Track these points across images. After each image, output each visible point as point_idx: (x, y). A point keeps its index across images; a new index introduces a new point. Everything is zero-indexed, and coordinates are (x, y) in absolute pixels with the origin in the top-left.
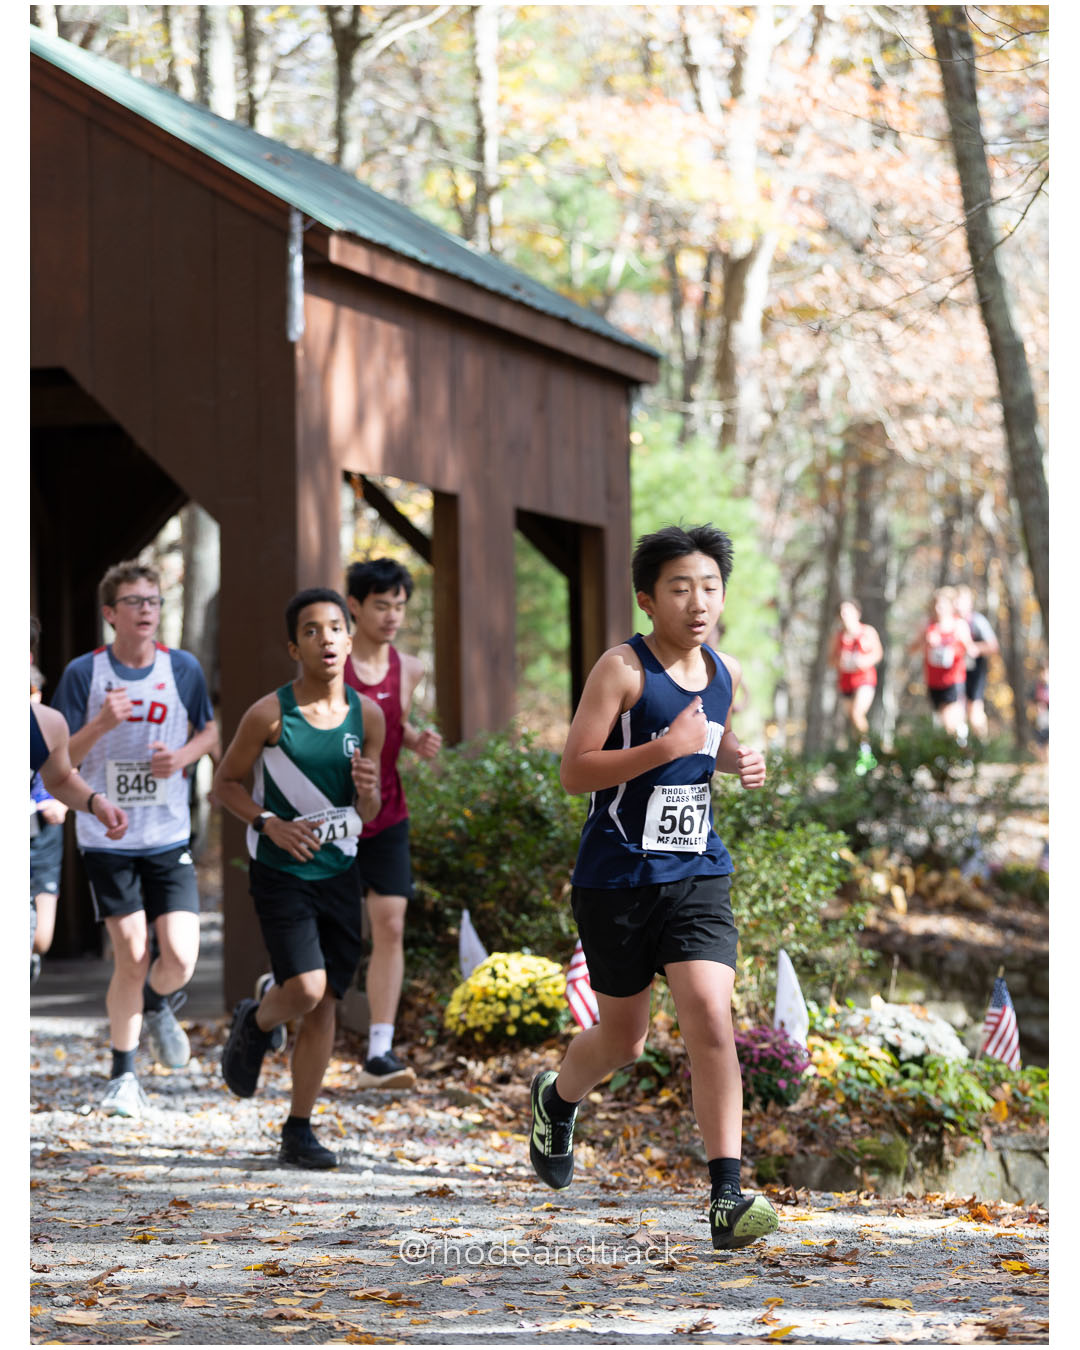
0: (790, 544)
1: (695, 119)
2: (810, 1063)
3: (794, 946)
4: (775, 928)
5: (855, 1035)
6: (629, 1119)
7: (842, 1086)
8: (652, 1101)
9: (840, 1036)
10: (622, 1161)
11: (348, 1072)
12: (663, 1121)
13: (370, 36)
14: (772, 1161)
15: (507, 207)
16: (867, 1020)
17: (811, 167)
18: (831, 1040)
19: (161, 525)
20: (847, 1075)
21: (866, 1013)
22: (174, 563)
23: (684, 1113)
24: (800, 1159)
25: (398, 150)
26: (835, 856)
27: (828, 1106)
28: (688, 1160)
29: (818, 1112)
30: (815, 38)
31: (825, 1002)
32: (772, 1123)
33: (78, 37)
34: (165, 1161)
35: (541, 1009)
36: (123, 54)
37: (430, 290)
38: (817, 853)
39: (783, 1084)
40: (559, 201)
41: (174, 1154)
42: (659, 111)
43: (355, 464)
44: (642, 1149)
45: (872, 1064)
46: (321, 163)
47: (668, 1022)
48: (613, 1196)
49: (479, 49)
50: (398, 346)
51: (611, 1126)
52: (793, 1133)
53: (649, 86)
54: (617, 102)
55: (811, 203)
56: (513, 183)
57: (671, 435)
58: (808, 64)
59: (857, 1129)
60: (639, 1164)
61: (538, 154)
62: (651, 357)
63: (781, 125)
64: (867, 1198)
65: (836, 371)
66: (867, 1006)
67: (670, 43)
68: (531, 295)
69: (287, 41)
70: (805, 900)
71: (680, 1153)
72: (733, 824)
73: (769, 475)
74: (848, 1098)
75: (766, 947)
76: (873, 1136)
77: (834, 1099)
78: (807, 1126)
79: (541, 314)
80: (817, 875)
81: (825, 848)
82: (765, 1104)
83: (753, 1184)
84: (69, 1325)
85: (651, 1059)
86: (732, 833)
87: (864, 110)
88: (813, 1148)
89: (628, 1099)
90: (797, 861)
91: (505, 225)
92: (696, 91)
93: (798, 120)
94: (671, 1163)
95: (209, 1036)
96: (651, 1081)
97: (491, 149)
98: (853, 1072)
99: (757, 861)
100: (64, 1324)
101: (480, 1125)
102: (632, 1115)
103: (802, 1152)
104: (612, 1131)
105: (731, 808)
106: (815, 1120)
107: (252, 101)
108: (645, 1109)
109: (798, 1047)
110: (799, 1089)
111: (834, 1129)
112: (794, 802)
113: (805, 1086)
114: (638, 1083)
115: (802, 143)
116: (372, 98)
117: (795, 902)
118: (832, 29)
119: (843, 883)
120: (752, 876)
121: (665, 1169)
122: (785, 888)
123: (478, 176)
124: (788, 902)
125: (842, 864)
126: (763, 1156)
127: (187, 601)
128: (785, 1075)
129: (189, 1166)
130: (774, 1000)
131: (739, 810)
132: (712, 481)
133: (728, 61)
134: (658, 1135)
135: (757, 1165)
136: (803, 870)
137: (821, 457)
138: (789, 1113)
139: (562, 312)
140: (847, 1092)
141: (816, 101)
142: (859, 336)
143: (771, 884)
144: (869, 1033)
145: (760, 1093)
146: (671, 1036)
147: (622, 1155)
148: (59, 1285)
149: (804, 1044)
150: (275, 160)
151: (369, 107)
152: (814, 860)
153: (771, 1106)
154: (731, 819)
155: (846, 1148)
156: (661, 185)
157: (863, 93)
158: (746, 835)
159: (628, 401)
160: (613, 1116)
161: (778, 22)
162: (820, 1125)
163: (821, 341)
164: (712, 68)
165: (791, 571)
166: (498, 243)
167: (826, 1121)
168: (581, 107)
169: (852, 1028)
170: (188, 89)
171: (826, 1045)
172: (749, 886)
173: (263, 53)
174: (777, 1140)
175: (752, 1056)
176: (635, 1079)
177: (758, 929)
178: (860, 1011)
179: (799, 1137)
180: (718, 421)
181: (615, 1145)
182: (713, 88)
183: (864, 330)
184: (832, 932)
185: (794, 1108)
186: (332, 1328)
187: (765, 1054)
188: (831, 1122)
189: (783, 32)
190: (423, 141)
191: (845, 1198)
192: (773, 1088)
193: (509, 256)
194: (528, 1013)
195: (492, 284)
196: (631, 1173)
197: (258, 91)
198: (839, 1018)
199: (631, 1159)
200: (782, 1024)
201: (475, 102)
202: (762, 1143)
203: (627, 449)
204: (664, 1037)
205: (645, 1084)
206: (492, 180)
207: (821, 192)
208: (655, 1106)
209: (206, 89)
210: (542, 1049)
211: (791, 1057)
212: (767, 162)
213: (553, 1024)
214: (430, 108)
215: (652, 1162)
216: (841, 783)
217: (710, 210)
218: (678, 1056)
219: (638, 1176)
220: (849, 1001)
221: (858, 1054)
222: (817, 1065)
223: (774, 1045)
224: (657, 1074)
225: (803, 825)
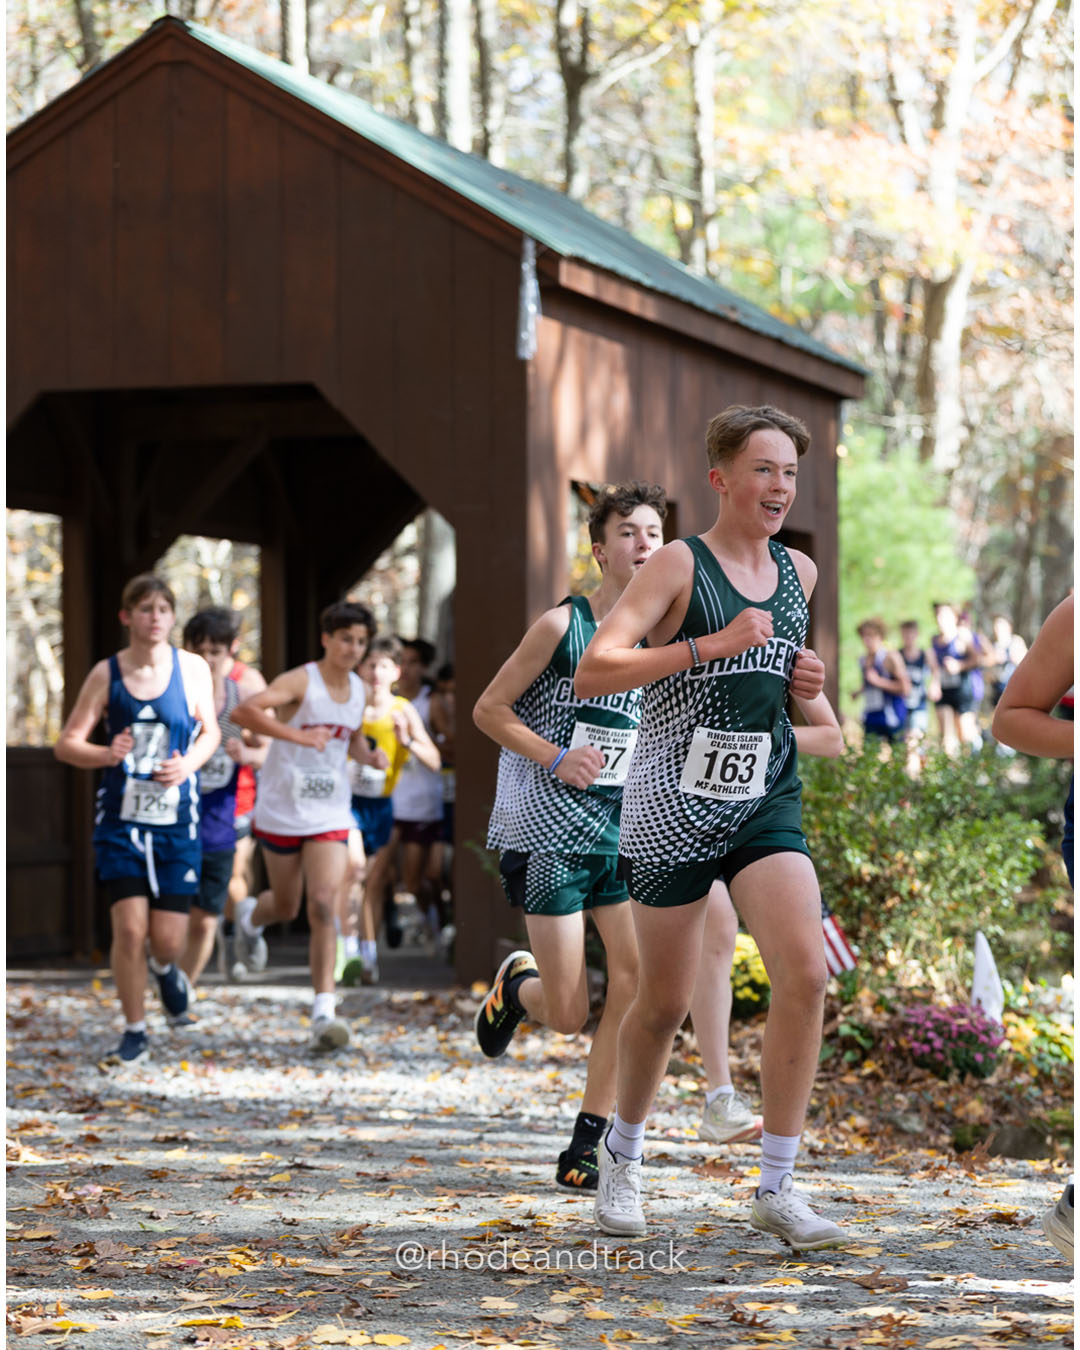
0: (984, 551)
1: (899, 150)
2: (1005, 1038)
3: (992, 929)
4: (973, 911)
5: (1048, 1012)
6: (834, 1089)
7: (1035, 1060)
8: (856, 1072)
9: (1033, 1013)
10: (828, 1128)
11: (572, 1042)
12: (866, 1091)
13: (597, 75)
14: (969, 1129)
15: (722, 232)
16: (1059, 998)
17: (1009, 197)
18: (1025, 1016)
19: (399, 530)
20: (1040, 1050)
21: (1058, 991)
22: (411, 565)
23: (886, 1084)
24: (994, 1128)
25: (621, 180)
26: (1030, 843)
27: (1022, 1079)
28: (889, 1128)
29: (1012, 1084)
30: (1014, 75)
31: (1018, 981)
32: (970, 1094)
33: (324, 76)
34: (402, 1122)
35: (753, 984)
36: (366, 90)
37: (649, 310)
38: (1013, 841)
39: (979, 1057)
40: (771, 227)
41: (412, 1117)
42: (867, 142)
43: (579, 474)
44: (846, 1117)
45: (1064, 1040)
46: (551, 193)
47: (871, 998)
48: (821, 1160)
49: (697, 84)
50: (620, 363)
51: (818, 1095)
52: (988, 1103)
53: (855, 120)
54: (827, 135)
55: (1010, 232)
56: (729, 212)
57: (874, 449)
58: (1007, 98)
59: (1049, 1101)
60: (844, 1131)
61: (753, 185)
62: (858, 375)
63: (981, 156)
64: (1060, 1166)
65: (1030, 388)
66: (1058, 985)
67: (877, 81)
68: (746, 315)
69: (520, 78)
70: (1001, 885)
71: (882, 1121)
72: (934, 814)
73: (967, 486)
74: (1041, 1072)
75: (964, 928)
76: (1064, 1107)
77: (1027, 1072)
78: (1002, 1098)
79: (755, 334)
80: (1013, 862)
81: (1020, 836)
82: (962, 1076)
83: (951, 1151)
84: (318, 1275)
85: (856, 1033)
86: (932, 820)
87: (1059, 142)
88: (1008, 1118)
89: (834, 1070)
90: (994, 848)
91: (722, 249)
92: (901, 123)
93: (997, 151)
94: (874, 1131)
95: (442, 1006)
96: (854, 1054)
97: (708, 180)
98: (1045, 1047)
99: (956, 848)
100: (312, 1274)
101: (695, 1093)
102: (836, 1084)
103: (997, 1122)
104: (819, 1099)
105: (932, 798)
106: (1009, 1092)
107: (487, 134)
108: (850, 1079)
109: (994, 1023)
110: (995, 1063)
111: (1028, 1101)
112: (991, 792)
113: (1000, 1060)
114: (843, 1055)
115: (999, 173)
116: (598, 132)
117: (992, 886)
118: (1030, 65)
119: (1037, 870)
120: (951, 862)
121: (868, 1136)
122: (982, 873)
123: (695, 205)
124: (986, 887)
125: (1036, 852)
126: (960, 1125)
127: (422, 601)
128: (982, 1049)
129: (424, 1127)
130: (972, 979)
131: (940, 801)
132: (914, 493)
133: (931, 96)
134: (861, 1104)
135: (954, 1134)
136: (999, 856)
137: (1015, 468)
138: (988, 1085)
139: (775, 332)
140: (1040, 1065)
141: (1014, 134)
142: (1053, 355)
143: (970, 871)
144: (1060, 1010)
145: (958, 1066)
146: (875, 1011)
147: (828, 1122)
148: (307, 1237)
149: (999, 1019)
150: (509, 190)
151: (595, 140)
152: (1010, 847)
153: (969, 1078)
154: (931, 809)
155: (1038, 1119)
156: (866, 213)
157: (1058, 124)
158: (944, 823)
159: (836, 415)
160: (820, 1086)
161: (978, 59)
162: (1014, 1097)
163: (1017, 359)
164: (916, 103)
165: (985, 575)
166: (714, 268)
167: (1019, 1093)
168: (794, 141)
169: (1045, 1006)
170: (427, 123)
171: (1021, 1022)
172: (949, 871)
173: (497, 90)
174: (973, 1110)
175: (950, 1031)
176: (840, 1052)
177: (956, 911)
178: (1053, 990)
179: (995, 1108)
180: (918, 433)
181: (821, 1113)
182: (916, 120)
183: (1057, 349)
184: (1026, 916)
185: (991, 1080)
186: (562, 1282)
187: (962, 1030)
188: (1025, 1095)
189: (983, 68)
190: (644, 170)
191: (1040, 1166)
192: (971, 1062)
193: (726, 280)
194: (740, 988)
195: (710, 306)
196: (837, 1140)
197: (492, 124)
198: (1033, 996)
199: (836, 1126)
200: (979, 1001)
201: (694, 135)
202: (960, 1113)
203: (835, 462)
204: (868, 1012)
205: (849, 1056)
206: (709, 208)
207: (1018, 219)
208: (859, 1076)
209: (443, 123)
210: (753, 1021)
211: (987, 1032)
212: (966, 191)
213: (763, 999)
214: (651, 141)
215: (856, 1130)
216: (1033, 776)
217: (912, 239)
218: (881, 1030)
219: (843, 1142)
220: (1042, 980)
221: (1050, 1030)
222: (1011, 1040)
223: (971, 1021)
224: (860, 1046)
225: (1000, 815)
